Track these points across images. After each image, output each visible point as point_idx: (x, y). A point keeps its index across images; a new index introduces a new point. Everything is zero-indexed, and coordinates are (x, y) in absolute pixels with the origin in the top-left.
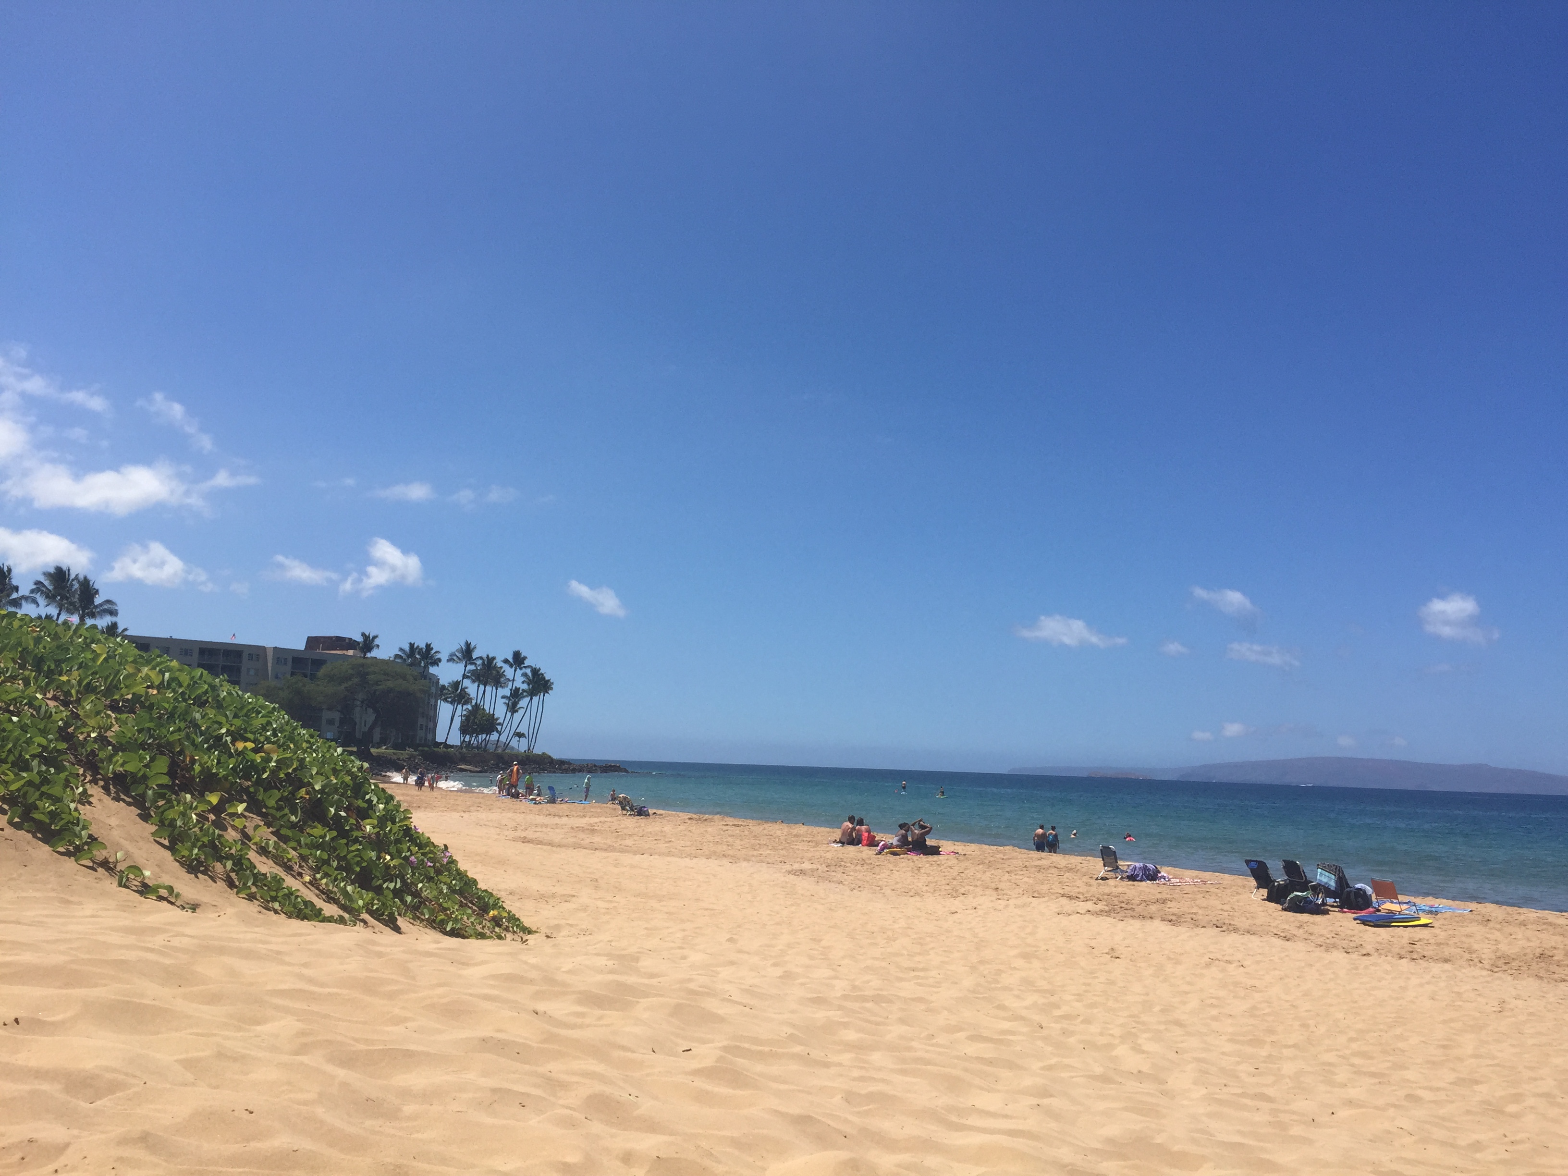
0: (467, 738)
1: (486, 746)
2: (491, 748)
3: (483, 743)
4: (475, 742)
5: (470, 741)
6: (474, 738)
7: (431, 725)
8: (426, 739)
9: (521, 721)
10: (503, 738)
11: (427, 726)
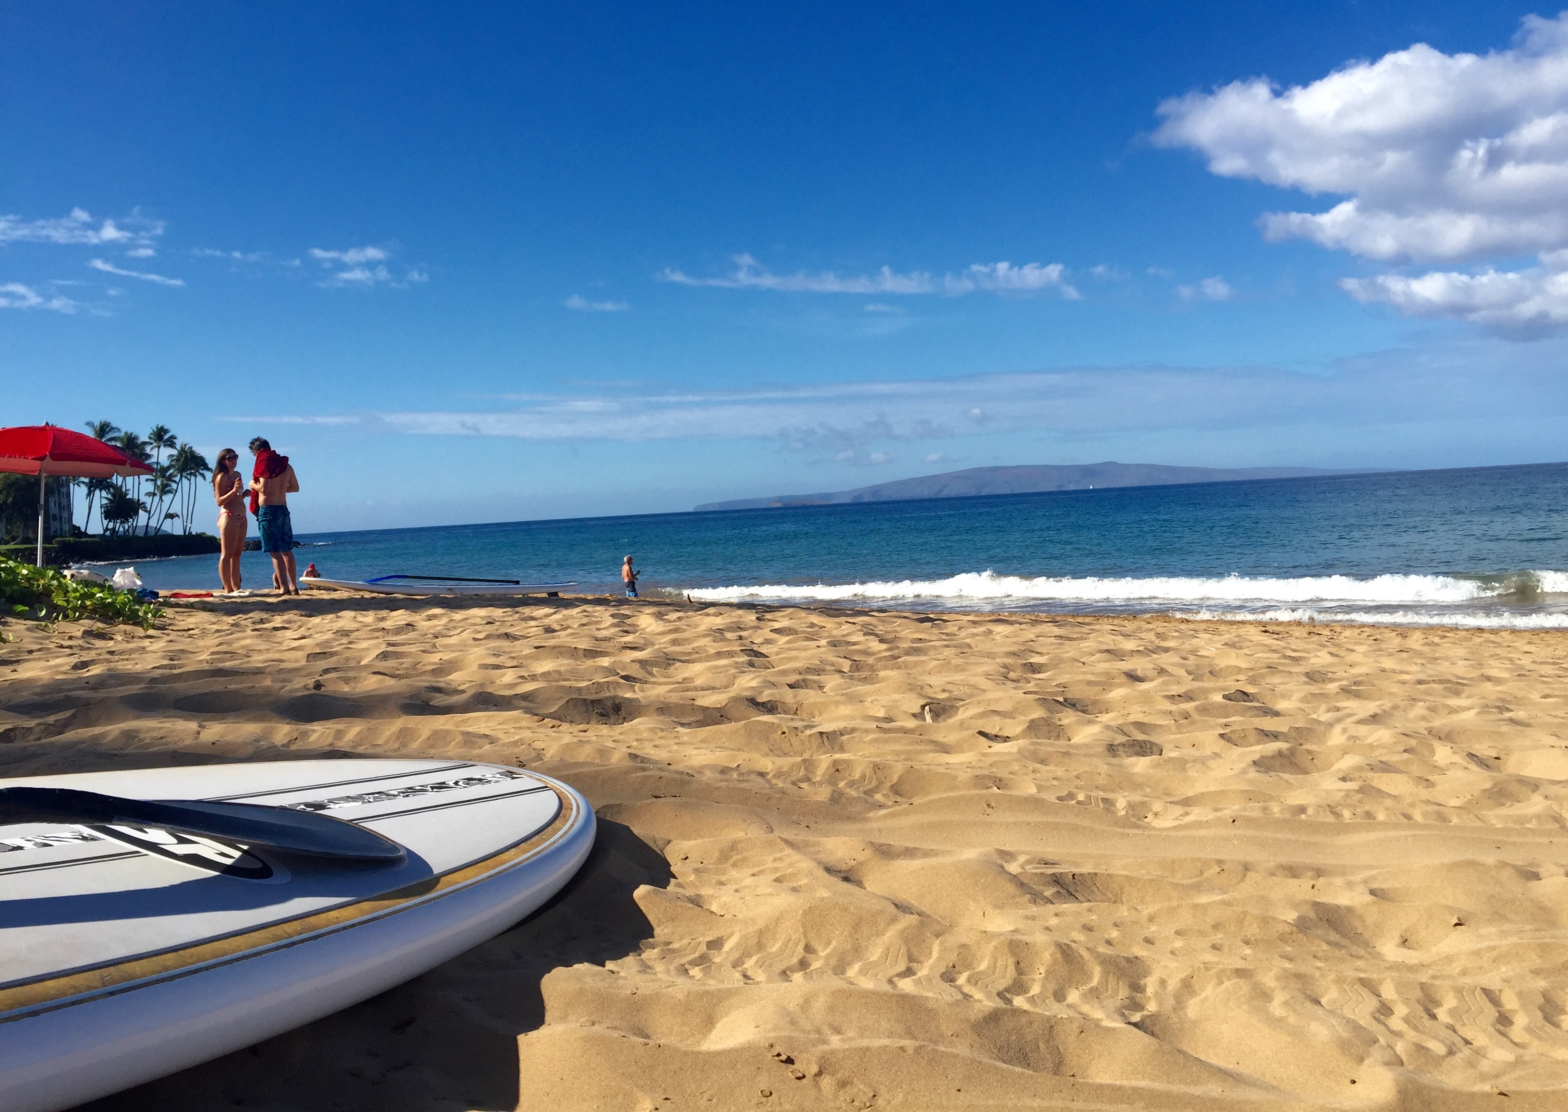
0: (111, 526)
1: (134, 532)
2: (140, 533)
3: (131, 531)
4: (121, 529)
5: (114, 529)
6: (118, 525)
7: (65, 515)
8: (61, 530)
9: (174, 503)
10: (153, 523)
11: (61, 517)
